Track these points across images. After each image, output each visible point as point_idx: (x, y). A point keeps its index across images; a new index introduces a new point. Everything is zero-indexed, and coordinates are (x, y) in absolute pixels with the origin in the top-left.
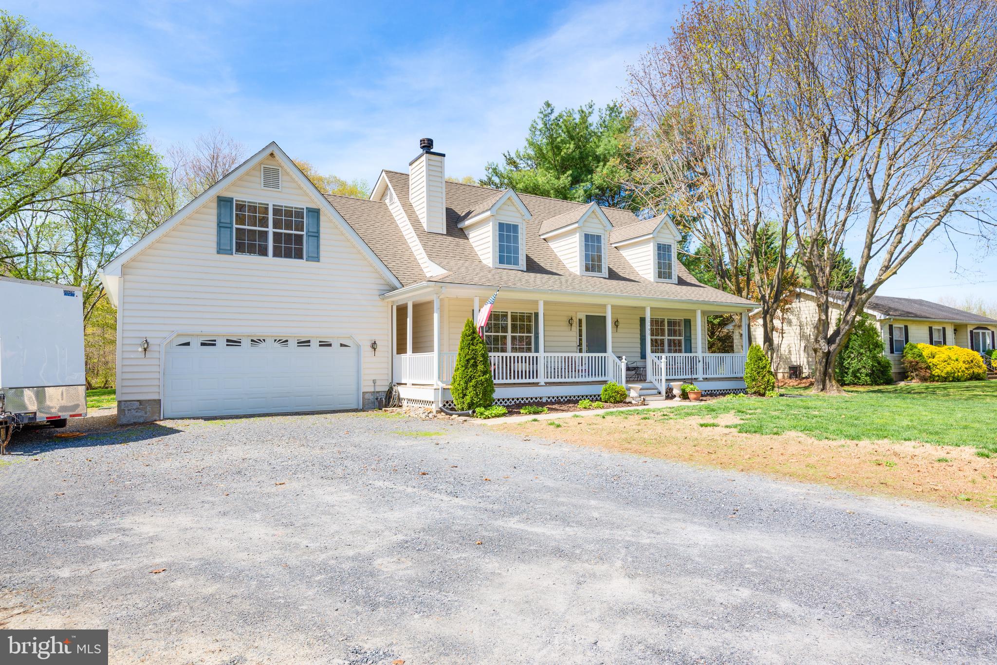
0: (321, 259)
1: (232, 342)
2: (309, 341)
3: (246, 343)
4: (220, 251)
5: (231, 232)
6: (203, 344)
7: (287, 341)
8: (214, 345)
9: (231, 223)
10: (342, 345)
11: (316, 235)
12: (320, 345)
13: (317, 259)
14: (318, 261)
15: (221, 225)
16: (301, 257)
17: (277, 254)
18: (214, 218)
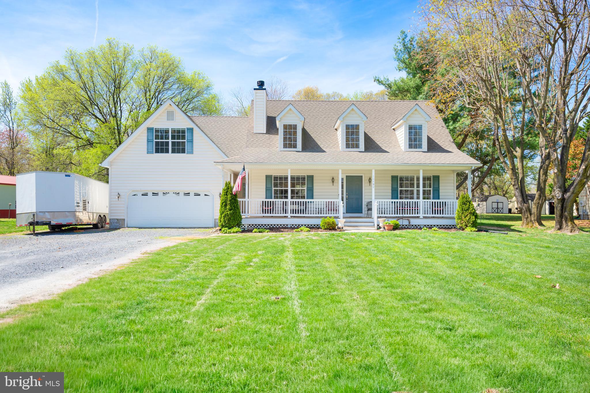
0: (194, 152)
1: (154, 194)
2: (189, 193)
3: (161, 194)
4: (148, 152)
5: (153, 143)
6: (142, 195)
7: (179, 193)
8: (147, 195)
9: (153, 139)
10: (205, 195)
11: (191, 141)
12: (195, 195)
13: (192, 152)
14: (193, 153)
15: (149, 140)
16: (184, 152)
17: (173, 152)
18: (146, 138)
